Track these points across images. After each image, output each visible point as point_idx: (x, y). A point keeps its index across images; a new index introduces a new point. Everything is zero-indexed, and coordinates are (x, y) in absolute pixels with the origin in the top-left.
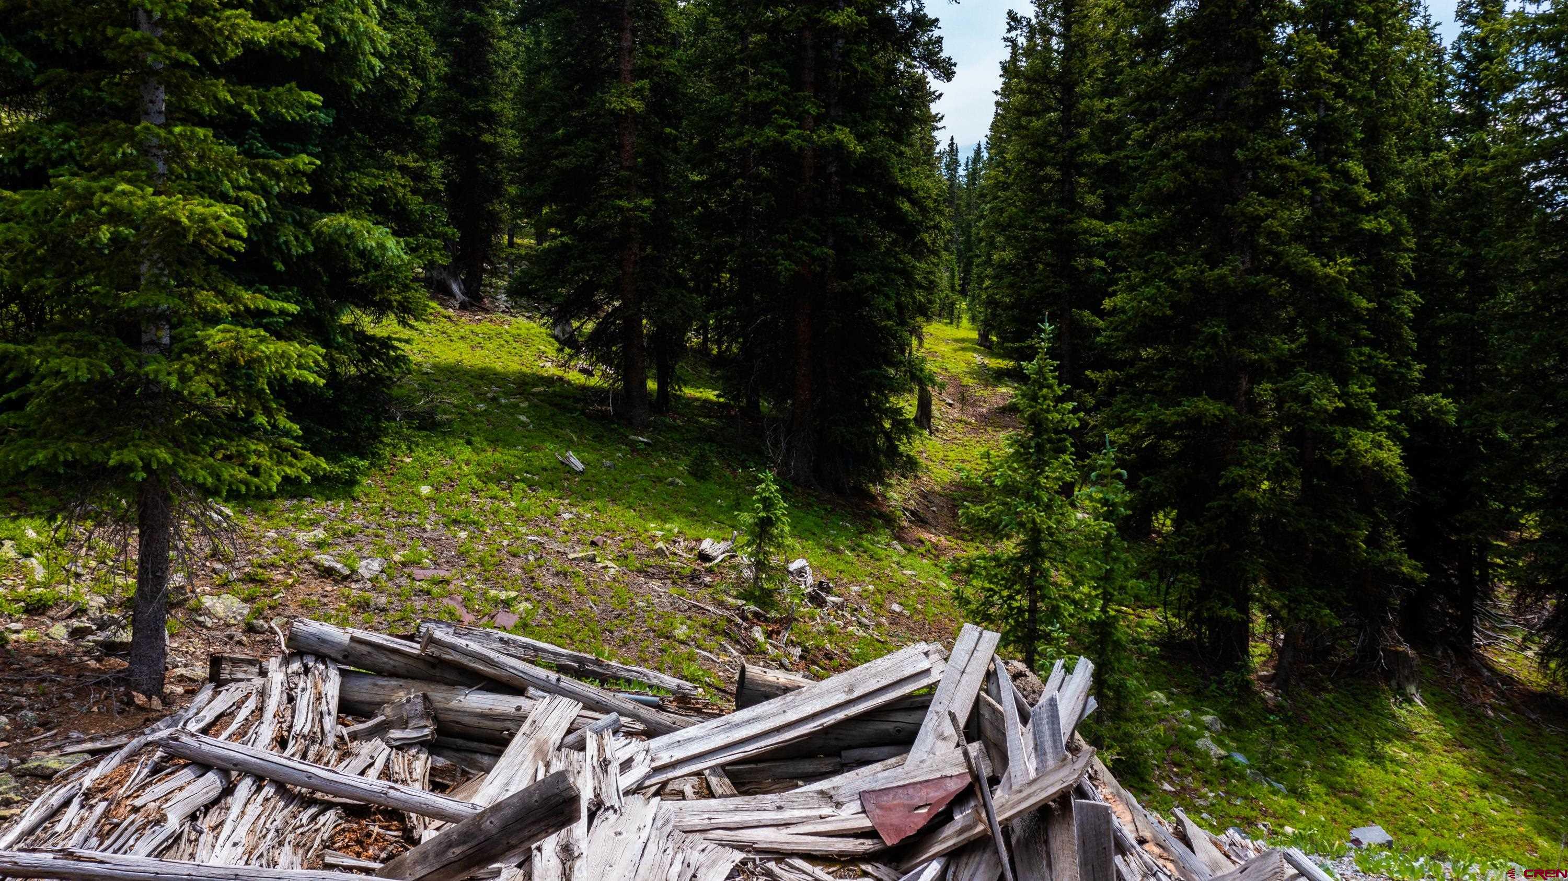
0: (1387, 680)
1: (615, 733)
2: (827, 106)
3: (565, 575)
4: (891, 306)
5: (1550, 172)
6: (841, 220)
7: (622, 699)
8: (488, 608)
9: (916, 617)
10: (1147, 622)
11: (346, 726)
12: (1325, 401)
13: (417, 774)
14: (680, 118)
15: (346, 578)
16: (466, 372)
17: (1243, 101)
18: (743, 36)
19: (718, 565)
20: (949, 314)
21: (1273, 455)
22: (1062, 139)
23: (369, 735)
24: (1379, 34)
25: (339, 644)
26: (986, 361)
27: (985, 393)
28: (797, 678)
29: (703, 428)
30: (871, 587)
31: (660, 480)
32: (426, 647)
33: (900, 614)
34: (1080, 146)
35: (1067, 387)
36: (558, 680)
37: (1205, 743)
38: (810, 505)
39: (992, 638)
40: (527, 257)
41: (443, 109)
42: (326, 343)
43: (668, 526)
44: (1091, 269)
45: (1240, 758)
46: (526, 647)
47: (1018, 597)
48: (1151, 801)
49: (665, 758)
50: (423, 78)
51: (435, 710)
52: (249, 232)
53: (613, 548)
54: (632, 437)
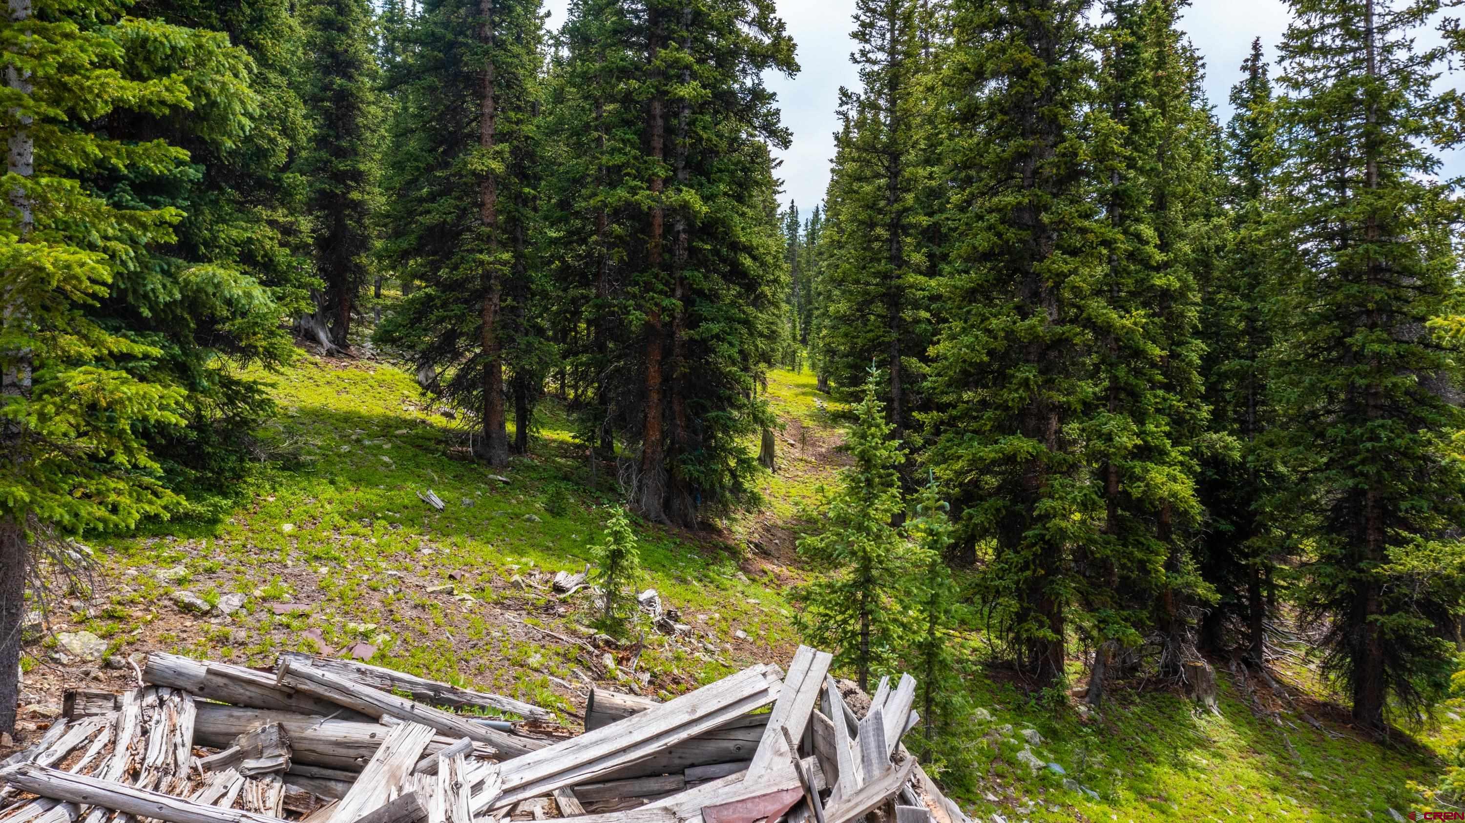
0: (1188, 693)
1: (467, 757)
2: (675, 171)
3: (423, 607)
4: (734, 352)
5: (1313, 236)
6: (687, 274)
7: (474, 725)
8: (347, 640)
9: (759, 643)
10: (973, 644)
11: (200, 757)
12: (1125, 439)
13: (272, 801)
14: (540, 179)
15: (206, 613)
16: (331, 416)
17: (1047, 171)
18: (597, 104)
19: (571, 597)
20: (791, 361)
21: (1081, 488)
22: (890, 202)
23: (223, 765)
24: (1163, 114)
25: (196, 676)
26: (825, 405)
27: (824, 434)
28: (645, 701)
29: (559, 468)
30: (717, 616)
31: (517, 516)
32: (282, 678)
33: (744, 640)
34: (906, 210)
35: (893, 426)
36: (413, 707)
37: (1025, 755)
38: (659, 539)
39: (825, 658)
40: (393, 307)
41: (315, 168)
42: (192, 387)
43: (524, 560)
44: (917, 321)
45: (1057, 768)
46: (382, 677)
47: (852, 621)
48: (976, 811)
49: (515, 781)
50: (293, 139)
51: (290, 739)
52: (114, 278)
53: (471, 581)
54: (491, 476)
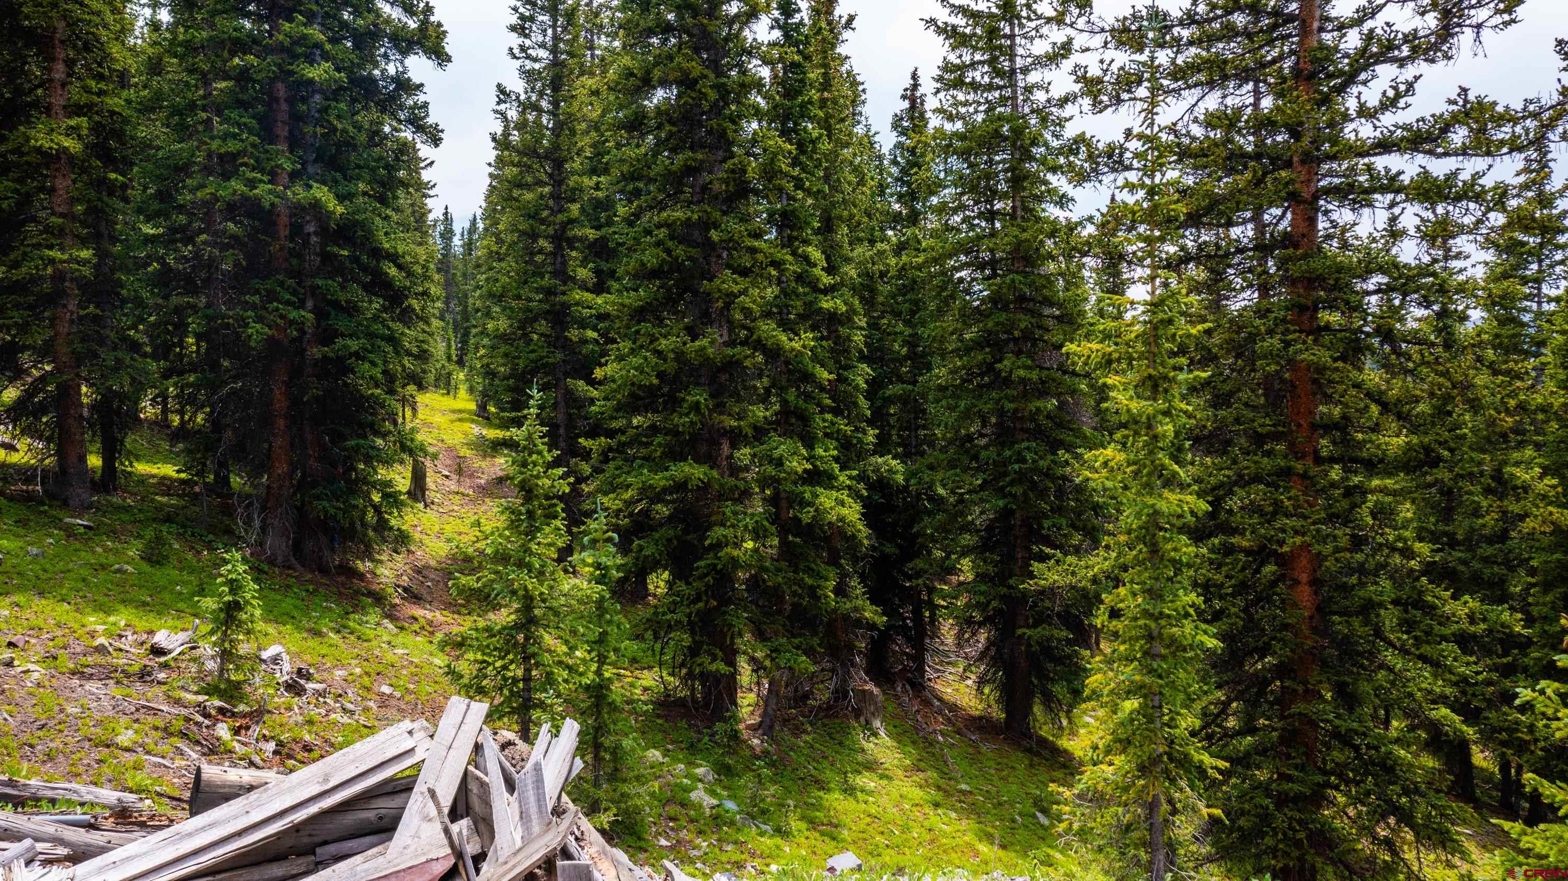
0: (857, 718)
2: (304, 164)
4: (377, 373)
5: (967, 265)
7: (40, 822)
9: (407, 698)
10: (644, 683)
12: (795, 464)
18: (205, 80)
19: (175, 659)
20: (445, 384)
21: (753, 515)
22: (553, 213)
24: (829, 137)
26: (484, 432)
27: (483, 464)
28: (268, 775)
29: (160, 508)
30: (358, 671)
31: (103, 567)
33: (390, 696)
34: (571, 221)
35: (557, 453)
37: (699, 795)
38: (288, 586)
39: (480, 708)
43: (112, 619)
44: (584, 341)
45: (730, 805)
47: (513, 667)
48: (647, 859)
53: (38, 648)
54: (68, 520)
